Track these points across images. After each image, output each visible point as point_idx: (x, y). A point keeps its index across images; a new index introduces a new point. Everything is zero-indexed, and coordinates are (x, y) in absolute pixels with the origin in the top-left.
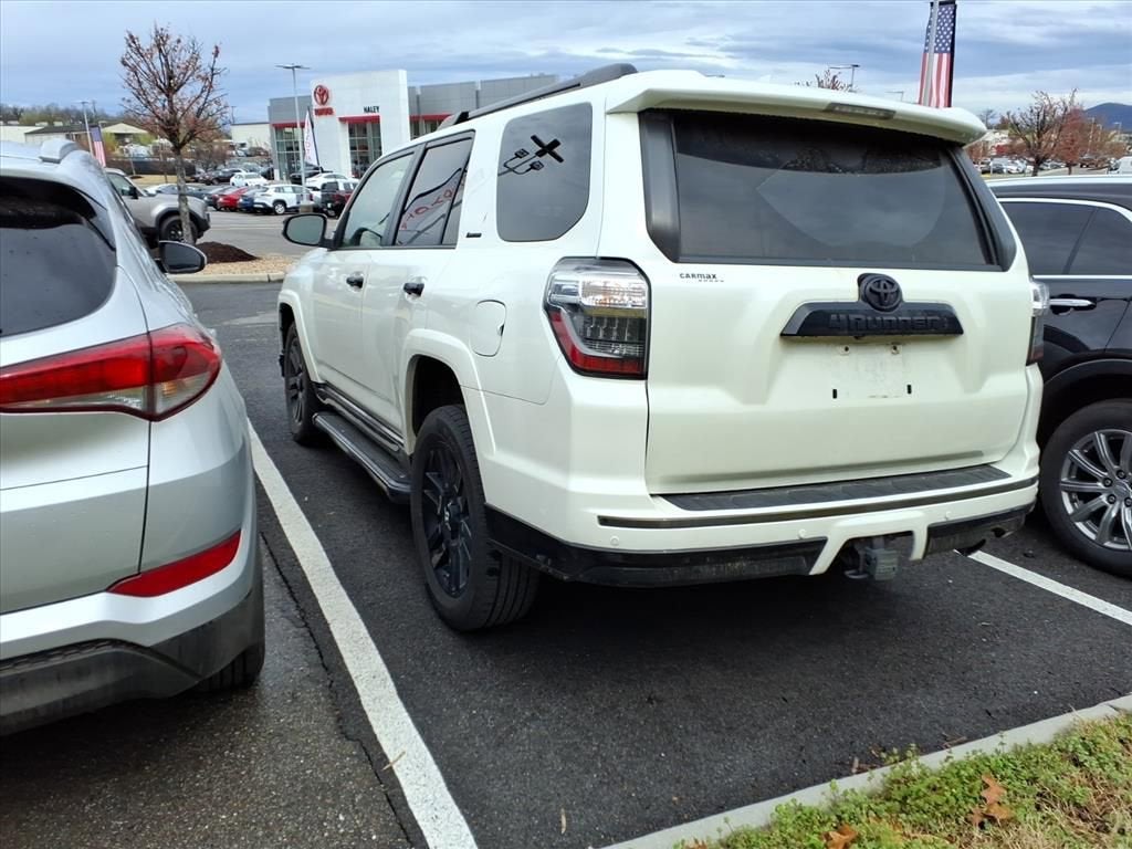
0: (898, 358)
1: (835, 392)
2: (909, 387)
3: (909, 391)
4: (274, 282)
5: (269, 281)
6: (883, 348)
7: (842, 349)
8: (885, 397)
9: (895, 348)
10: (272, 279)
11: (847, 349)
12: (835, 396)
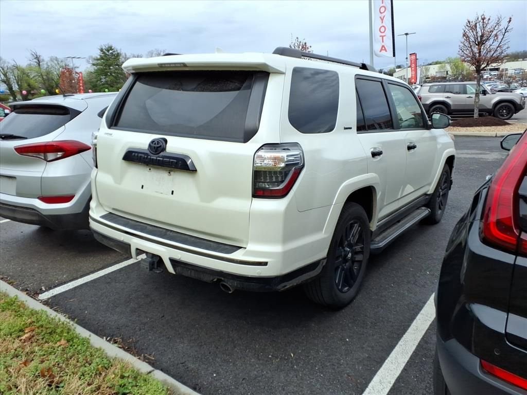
0: (171, 177)
1: (143, 186)
2: (173, 192)
3: (172, 194)
4: (499, 137)
5: (496, 136)
6: (165, 172)
7: (148, 169)
8: (162, 193)
9: (169, 173)
10: (498, 135)
11: (150, 169)
12: (142, 188)
